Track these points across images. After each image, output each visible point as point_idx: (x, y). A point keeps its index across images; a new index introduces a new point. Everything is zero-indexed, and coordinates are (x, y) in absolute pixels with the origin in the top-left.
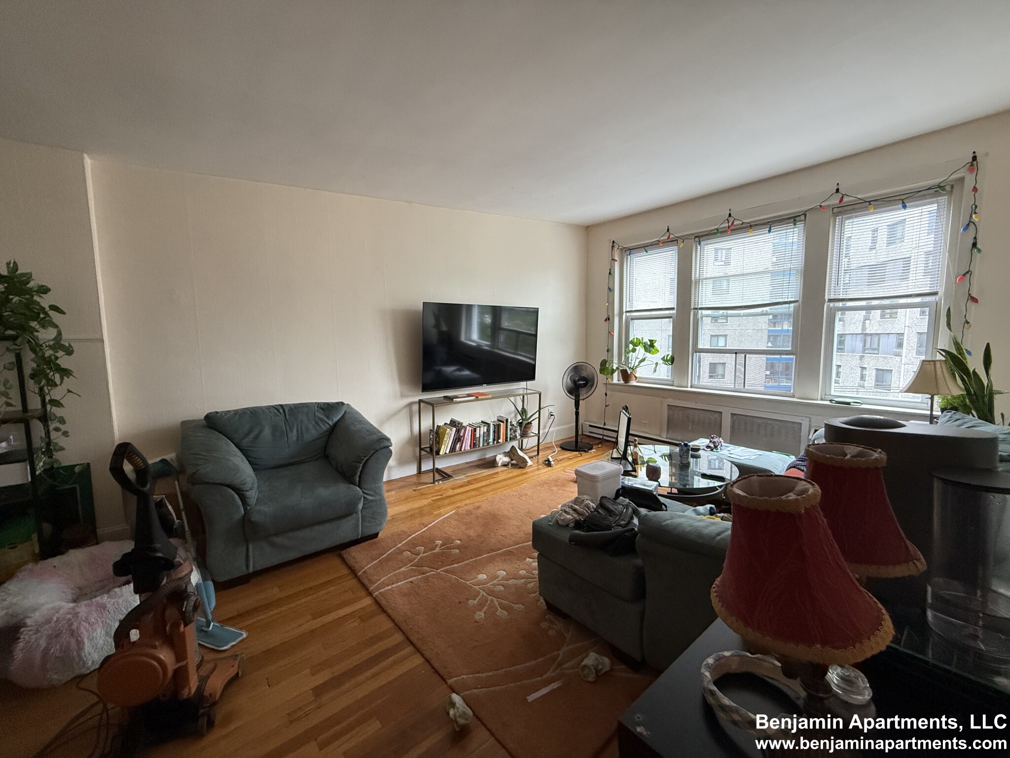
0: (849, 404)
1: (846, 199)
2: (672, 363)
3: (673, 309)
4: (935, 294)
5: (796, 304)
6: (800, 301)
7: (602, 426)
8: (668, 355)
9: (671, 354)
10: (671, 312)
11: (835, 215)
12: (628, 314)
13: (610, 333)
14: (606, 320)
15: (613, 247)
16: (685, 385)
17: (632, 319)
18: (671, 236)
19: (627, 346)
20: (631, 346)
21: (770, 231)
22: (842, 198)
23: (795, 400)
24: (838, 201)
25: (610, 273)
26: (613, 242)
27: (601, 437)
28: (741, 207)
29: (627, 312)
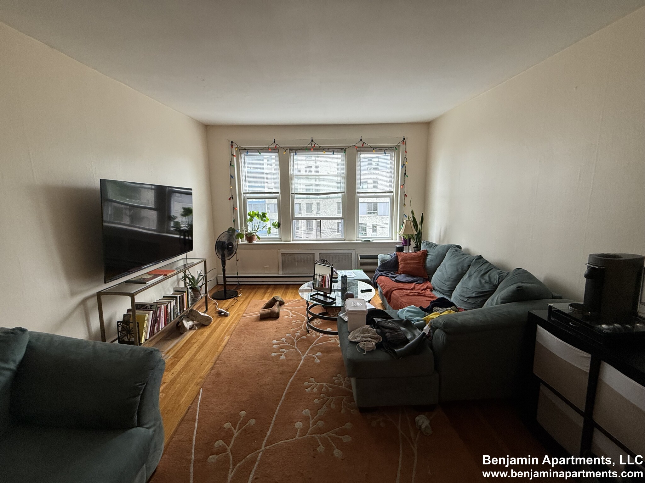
0: (369, 241)
1: (365, 145)
2: (279, 228)
3: (278, 193)
4: (392, 192)
5: (343, 194)
6: (346, 192)
7: (236, 275)
8: (275, 222)
9: (277, 221)
10: (276, 195)
11: (358, 151)
12: (244, 195)
13: (235, 209)
14: (230, 199)
15: (232, 146)
16: (289, 240)
17: (248, 198)
18: (277, 146)
19: (245, 217)
20: (249, 217)
21: (333, 154)
22: (363, 144)
23: (346, 242)
24: (362, 145)
25: (231, 165)
26: (232, 142)
27: (237, 283)
28: (320, 137)
29: (244, 193)
